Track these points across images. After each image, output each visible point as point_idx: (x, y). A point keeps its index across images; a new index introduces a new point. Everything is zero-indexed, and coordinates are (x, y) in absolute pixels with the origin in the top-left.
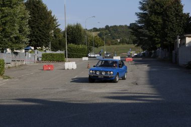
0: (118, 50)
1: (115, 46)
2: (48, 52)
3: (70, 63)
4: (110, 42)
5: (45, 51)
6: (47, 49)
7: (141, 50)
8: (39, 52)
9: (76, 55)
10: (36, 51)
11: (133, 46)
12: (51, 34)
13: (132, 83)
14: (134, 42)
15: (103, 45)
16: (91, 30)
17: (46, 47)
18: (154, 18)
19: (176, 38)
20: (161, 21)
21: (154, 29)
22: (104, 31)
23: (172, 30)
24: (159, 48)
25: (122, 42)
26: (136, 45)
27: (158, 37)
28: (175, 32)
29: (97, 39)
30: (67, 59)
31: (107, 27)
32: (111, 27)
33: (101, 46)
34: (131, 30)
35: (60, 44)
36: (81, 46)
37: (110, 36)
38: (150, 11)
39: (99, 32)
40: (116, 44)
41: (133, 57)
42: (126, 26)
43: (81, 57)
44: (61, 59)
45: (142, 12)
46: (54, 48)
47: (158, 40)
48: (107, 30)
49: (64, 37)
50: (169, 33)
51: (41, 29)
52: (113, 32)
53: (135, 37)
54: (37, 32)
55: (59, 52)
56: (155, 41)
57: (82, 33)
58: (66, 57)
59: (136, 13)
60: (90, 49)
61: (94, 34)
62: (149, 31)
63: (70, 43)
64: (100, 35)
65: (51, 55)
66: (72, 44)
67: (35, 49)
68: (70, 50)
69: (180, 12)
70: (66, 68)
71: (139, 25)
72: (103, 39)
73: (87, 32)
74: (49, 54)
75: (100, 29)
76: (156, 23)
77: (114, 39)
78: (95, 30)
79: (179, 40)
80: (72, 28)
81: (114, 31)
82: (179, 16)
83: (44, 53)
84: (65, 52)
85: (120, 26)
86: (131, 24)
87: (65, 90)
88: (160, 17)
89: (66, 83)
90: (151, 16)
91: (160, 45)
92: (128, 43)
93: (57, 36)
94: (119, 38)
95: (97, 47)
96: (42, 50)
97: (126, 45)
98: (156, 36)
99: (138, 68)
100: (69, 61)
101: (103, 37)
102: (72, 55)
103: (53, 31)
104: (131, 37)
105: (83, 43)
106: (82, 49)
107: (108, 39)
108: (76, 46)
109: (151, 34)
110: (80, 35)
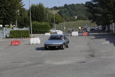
0: (75, 26)
1: (73, 22)
2: (16, 29)
3: (35, 38)
4: (68, 19)
5: (13, 28)
6: (14, 27)
7: (96, 25)
8: (7, 29)
9: (40, 31)
10: (4, 28)
11: (88, 21)
12: (18, 13)
13: (89, 55)
14: (90, 19)
15: (63, 22)
16: (52, 8)
17: (13, 25)
21: (107, 7)
22: (63, 9)
24: (112, 23)
25: (79, 18)
26: (91, 21)
29: (57, 17)
30: (32, 35)
31: (66, 5)
32: (69, 5)
33: (60, 23)
34: (87, 8)
35: (25, 22)
36: (43, 23)
37: (69, 13)
39: (58, 10)
40: (74, 20)
42: (82, 4)
43: (44, 33)
44: (26, 35)
46: (21, 26)
47: (111, 17)
48: (66, 9)
49: (29, 15)
51: (8, 9)
52: (70, 9)
53: (90, 14)
54: (5, 12)
55: (24, 29)
57: (45, 11)
58: (31, 33)
60: (51, 26)
61: (55, 12)
62: (103, 8)
63: (34, 20)
64: (59, 13)
65: (18, 31)
66: (36, 22)
67: (4, 26)
68: (34, 26)
70: (31, 43)
71: (94, 3)
72: (62, 16)
73: (49, 11)
74: (16, 31)
75: (59, 7)
77: (72, 16)
78: (56, 8)
80: (35, 7)
81: (72, 9)
83: (11, 30)
84: (30, 28)
85: (77, 4)
86: (86, 3)
87: (31, 63)
89: (32, 57)
91: (112, 21)
92: (84, 20)
93: (22, 14)
94: (76, 15)
95: (58, 24)
96: (9, 27)
97: (82, 21)
98: (109, 13)
99: (93, 42)
101: (62, 14)
103: (19, 11)
104: (86, 14)
105: (45, 21)
106: (45, 26)
107: (67, 16)
108: (39, 23)
109: (105, 11)
110: (43, 13)
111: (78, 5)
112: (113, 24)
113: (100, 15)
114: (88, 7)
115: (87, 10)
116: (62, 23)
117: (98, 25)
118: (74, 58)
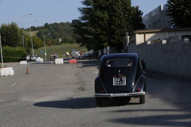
0: (60, 51)
1: (56, 47)
3: (7, 68)
4: (50, 42)
7: (86, 49)
9: (13, 59)
11: (76, 45)
13: (78, 89)
14: (78, 42)
15: (43, 46)
16: (29, 29)
18: (99, 13)
19: (125, 35)
20: (107, 16)
21: (100, 26)
22: (43, 30)
23: (120, 26)
24: (106, 47)
25: (64, 41)
26: (80, 44)
27: (104, 35)
28: (123, 28)
29: (35, 40)
30: (3, 64)
31: (46, 25)
32: (51, 25)
33: (39, 47)
34: (73, 28)
36: (17, 49)
37: (51, 35)
38: (94, 6)
39: (37, 32)
40: (57, 44)
41: (77, 59)
42: (68, 23)
43: (19, 61)
45: (85, 6)
47: (105, 38)
48: (47, 29)
50: (117, 30)
52: (53, 30)
53: (78, 36)
56: (101, 38)
57: (19, 33)
58: (1, 62)
59: (79, 9)
60: (28, 51)
61: (32, 34)
62: (94, 28)
63: (5, 45)
64: (38, 35)
66: (7, 47)
68: (6, 53)
69: (128, 6)
70: (2, 74)
71: (83, 22)
72: (42, 39)
73: (24, 32)
75: (38, 27)
76: (102, 19)
77: (54, 38)
78: (33, 29)
79: (129, 37)
80: (6, 28)
81: (55, 29)
82: (127, 10)
86: (73, 21)
87: (2, 100)
88: (106, 12)
89: (3, 92)
90: (95, 11)
91: (107, 43)
92: (71, 43)
94: (60, 37)
95: (36, 49)
97: (68, 45)
98: (102, 34)
99: (83, 71)
100: (5, 67)
101: (42, 36)
102: (8, 59)
104: (74, 35)
105: (20, 45)
106: (19, 52)
107: (48, 39)
108: (12, 48)
109: (97, 31)
110: (16, 36)
111: (62, 24)
112: (108, 47)
113: (91, 37)
114: (75, 26)
115: (75, 31)
116: (42, 48)
117: (89, 49)
118: (58, 93)
